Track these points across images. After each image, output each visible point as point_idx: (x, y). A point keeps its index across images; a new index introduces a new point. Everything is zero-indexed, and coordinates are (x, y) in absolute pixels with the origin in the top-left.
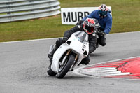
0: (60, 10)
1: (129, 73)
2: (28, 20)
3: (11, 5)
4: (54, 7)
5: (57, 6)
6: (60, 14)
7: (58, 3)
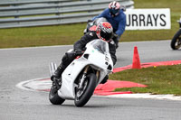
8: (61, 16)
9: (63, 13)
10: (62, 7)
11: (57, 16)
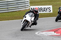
0: (30, 7)
1: (60, 34)
2: (16, 11)
3: (8, 5)
4: (27, 6)
5: (28, 5)
6: (30, 9)
7: (29, 4)
8: (9, 9)
9: (9, 8)
10: (9, 6)
11: (8, 9)
